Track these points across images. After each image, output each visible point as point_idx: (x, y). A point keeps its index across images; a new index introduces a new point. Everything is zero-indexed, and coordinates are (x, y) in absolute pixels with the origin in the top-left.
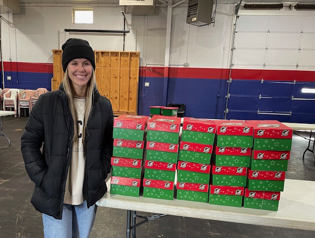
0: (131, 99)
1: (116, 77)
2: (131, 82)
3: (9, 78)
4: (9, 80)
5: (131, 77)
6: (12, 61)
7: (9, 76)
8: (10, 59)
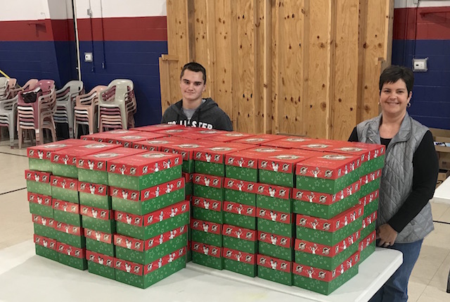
0: (367, 109)
1: (322, 46)
2: (368, 59)
3: (89, 57)
4: (89, 62)
5: (368, 43)
6: (94, 17)
7: (88, 52)
8: (89, 12)
